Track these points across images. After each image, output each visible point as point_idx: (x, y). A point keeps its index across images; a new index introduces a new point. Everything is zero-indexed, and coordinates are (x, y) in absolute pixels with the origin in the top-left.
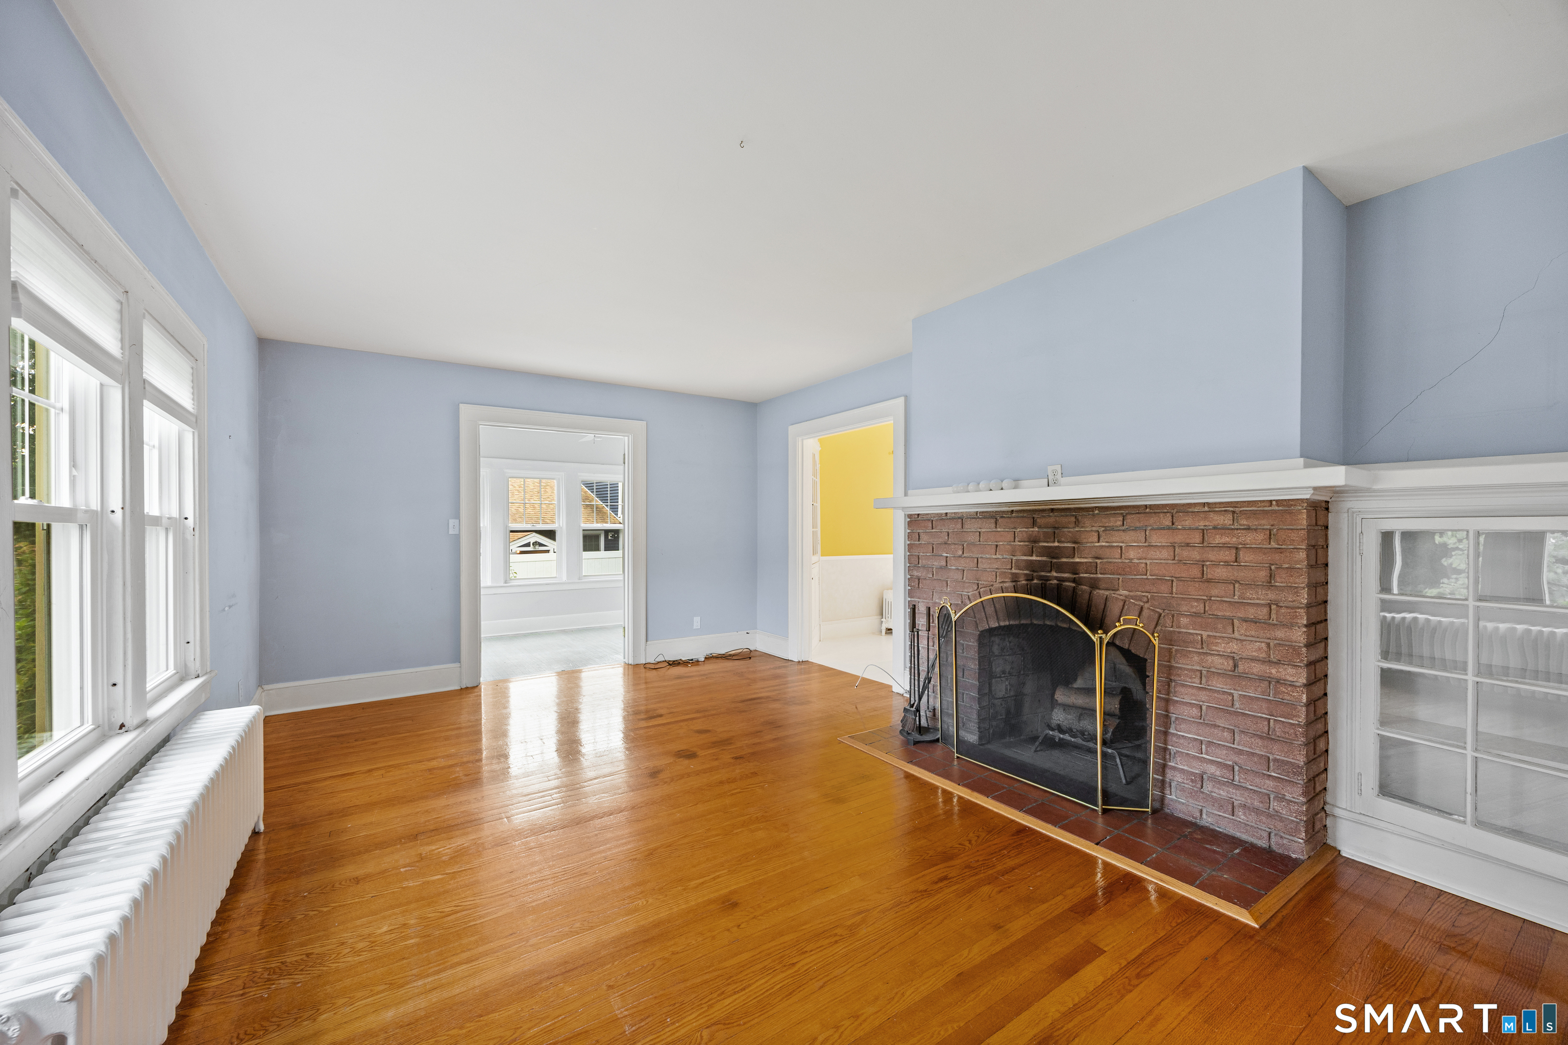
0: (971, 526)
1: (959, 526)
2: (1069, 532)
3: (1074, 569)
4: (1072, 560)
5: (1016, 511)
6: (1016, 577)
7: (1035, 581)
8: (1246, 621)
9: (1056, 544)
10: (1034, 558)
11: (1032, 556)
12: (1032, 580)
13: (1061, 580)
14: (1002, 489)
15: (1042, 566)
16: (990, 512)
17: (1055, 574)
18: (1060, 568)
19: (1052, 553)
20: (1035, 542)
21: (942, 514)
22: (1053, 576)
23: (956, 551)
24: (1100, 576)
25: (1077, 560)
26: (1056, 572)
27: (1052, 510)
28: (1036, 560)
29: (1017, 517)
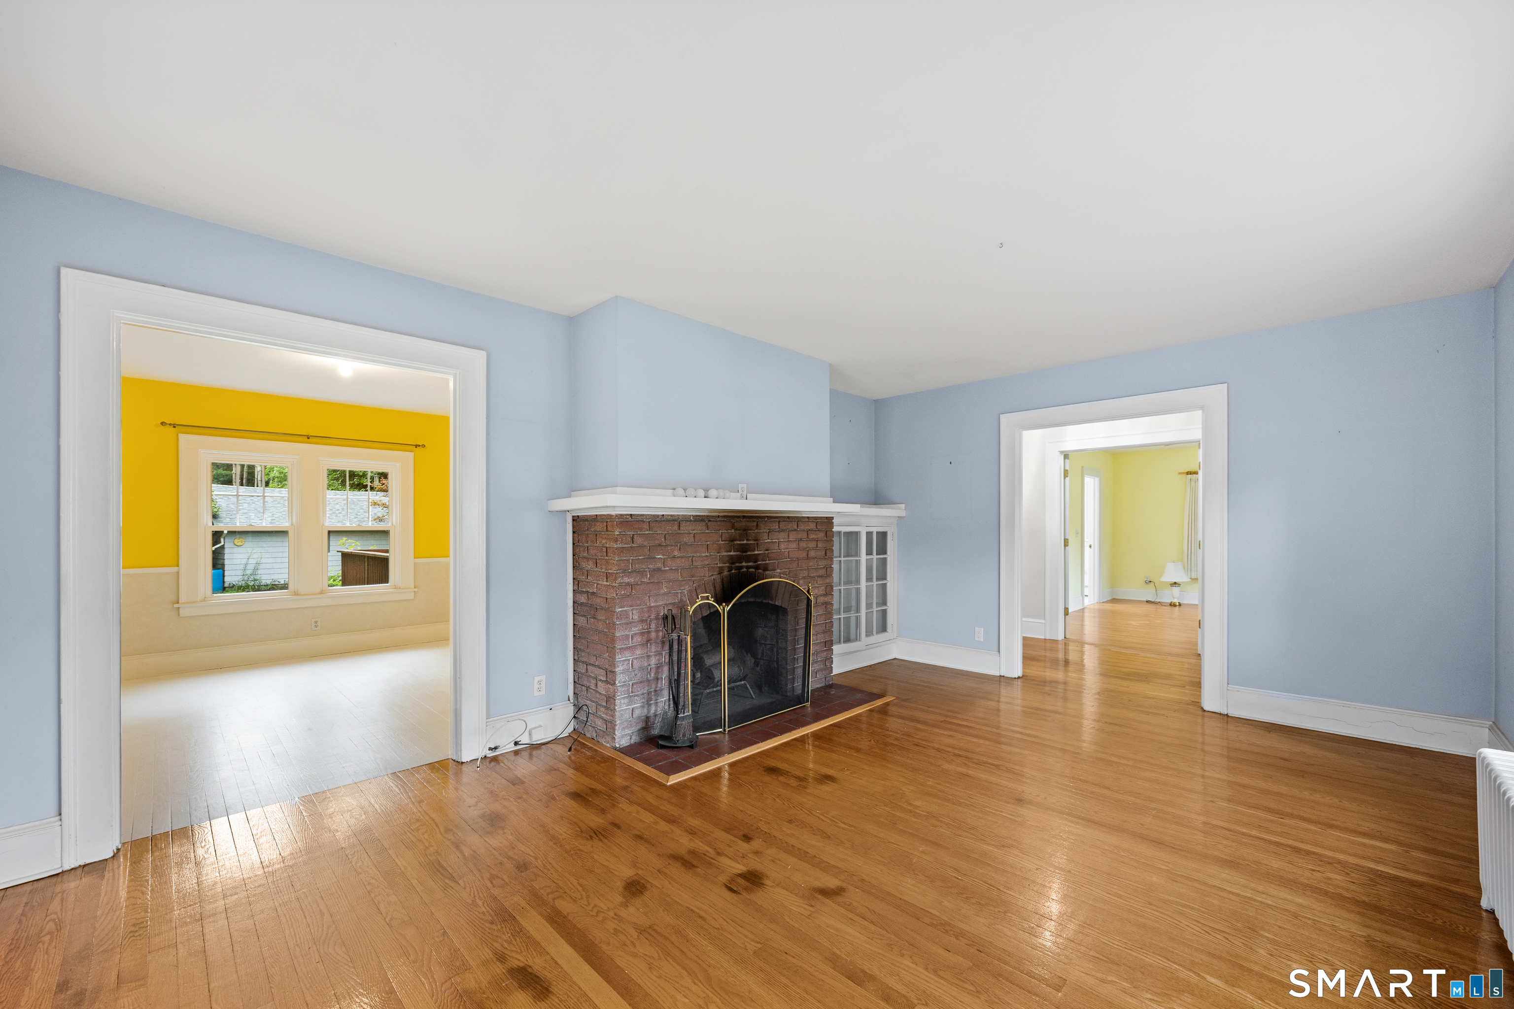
0: (685, 528)
1: (676, 527)
2: (753, 533)
3: (756, 558)
4: (753, 553)
5: (721, 516)
6: (722, 570)
7: (733, 571)
8: (819, 577)
9: (745, 542)
10: (732, 553)
11: (731, 552)
12: (731, 570)
13: (748, 567)
14: (695, 497)
15: (739, 559)
16: (702, 516)
17: (744, 564)
18: (748, 559)
19: (744, 549)
20: (733, 541)
21: (658, 516)
22: (743, 566)
23: (673, 552)
24: (767, 562)
25: (756, 552)
26: (746, 562)
27: (744, 517)
28: (735, 555)
29: (720, 521)
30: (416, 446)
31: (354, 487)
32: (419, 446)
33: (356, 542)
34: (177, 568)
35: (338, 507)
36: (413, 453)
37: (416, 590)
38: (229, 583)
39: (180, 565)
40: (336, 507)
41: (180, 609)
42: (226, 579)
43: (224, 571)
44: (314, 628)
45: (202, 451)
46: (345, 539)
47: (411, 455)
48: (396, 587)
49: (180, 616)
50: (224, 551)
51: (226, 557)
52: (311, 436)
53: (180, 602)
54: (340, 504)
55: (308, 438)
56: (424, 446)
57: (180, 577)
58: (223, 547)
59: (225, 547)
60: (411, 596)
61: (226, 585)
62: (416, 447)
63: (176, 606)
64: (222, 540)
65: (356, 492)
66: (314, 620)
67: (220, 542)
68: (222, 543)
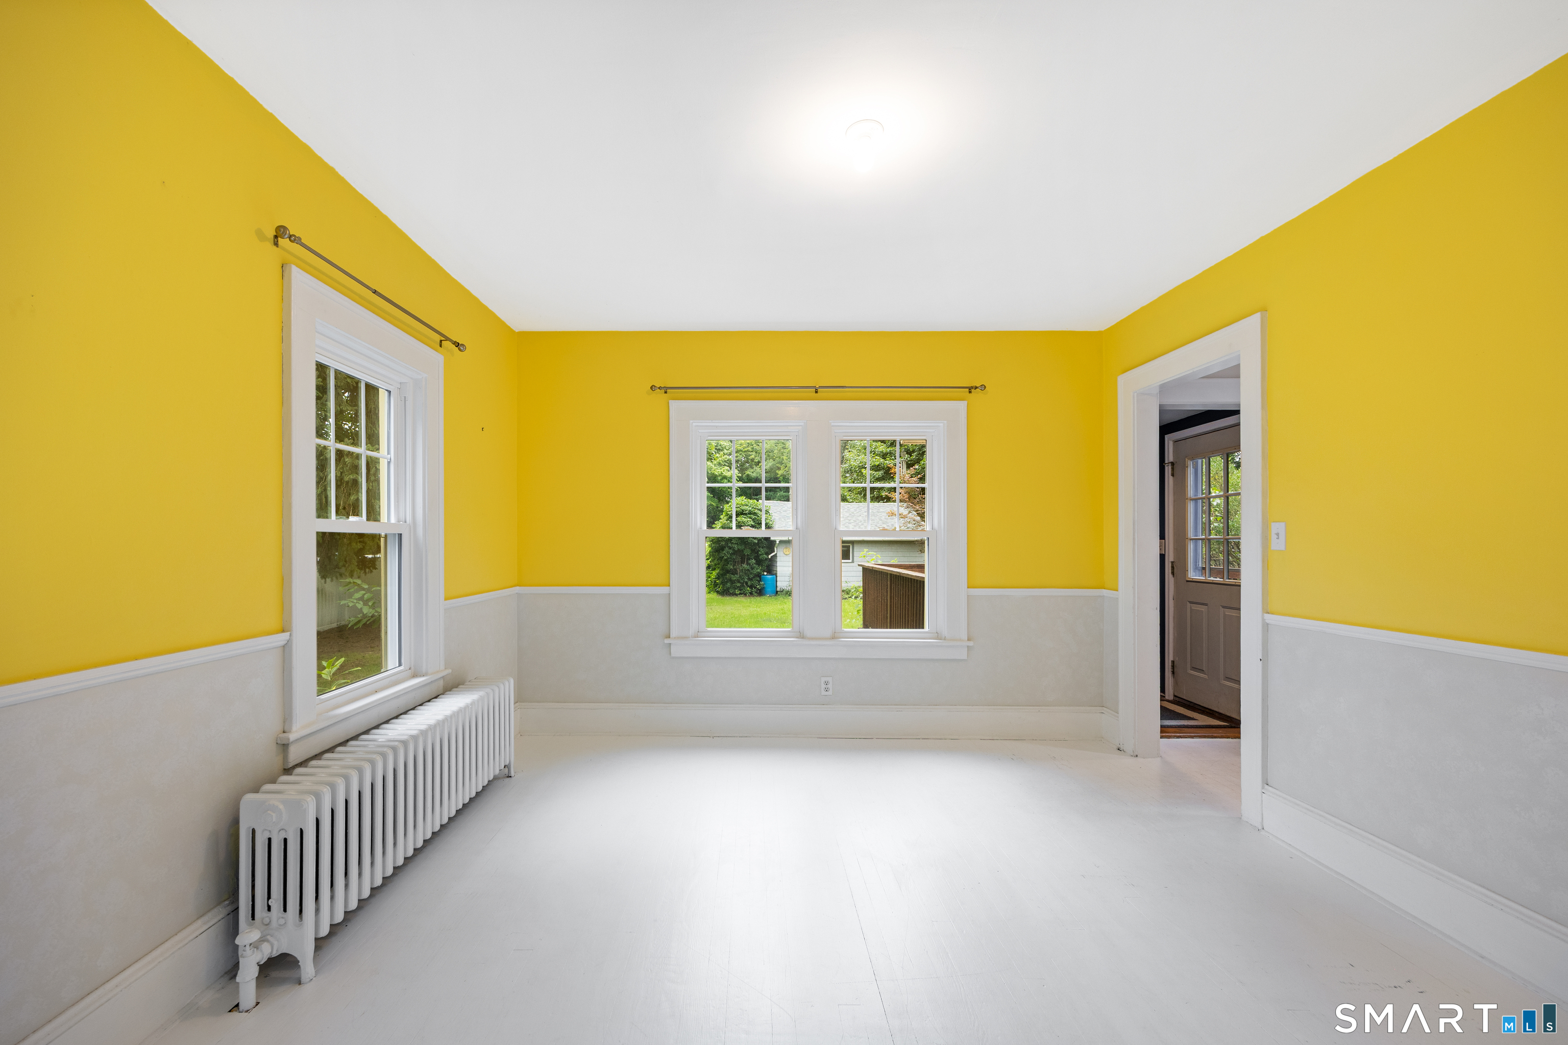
30: (970, 389)
31: (874, 499)
32: (976, 388)
33: (876, 555)
34: (668, 588)
35: (860, 518)
36: (966, 402)
37: (971, 644)
38: (780, 587)
39: (671, 584)
40: (859, 518)
41: (672, 647)
42: (779, 584)
43: (777, 576)
44: (824, 693)
45: (694, 424)
46: (866, 550)
47: (962, 406)
48: (938, 636)
49: (672, 656)
50: (776, 559)
51: (778, 564)
52: (820, 387)
53: (671, 636)
54: (862, 515)
55: (816, 392)
56: (983, 387)
57: (671, 600)
58: (775, 556)
59: (778, 555)
60: (962, 654)
61: (778, 589)
62: (970, 392)
63: (667, 641)
64: (775, 549)
65: (876, 504)
66: (823, 679)
67: (774, 552)
68: (776, 552)
